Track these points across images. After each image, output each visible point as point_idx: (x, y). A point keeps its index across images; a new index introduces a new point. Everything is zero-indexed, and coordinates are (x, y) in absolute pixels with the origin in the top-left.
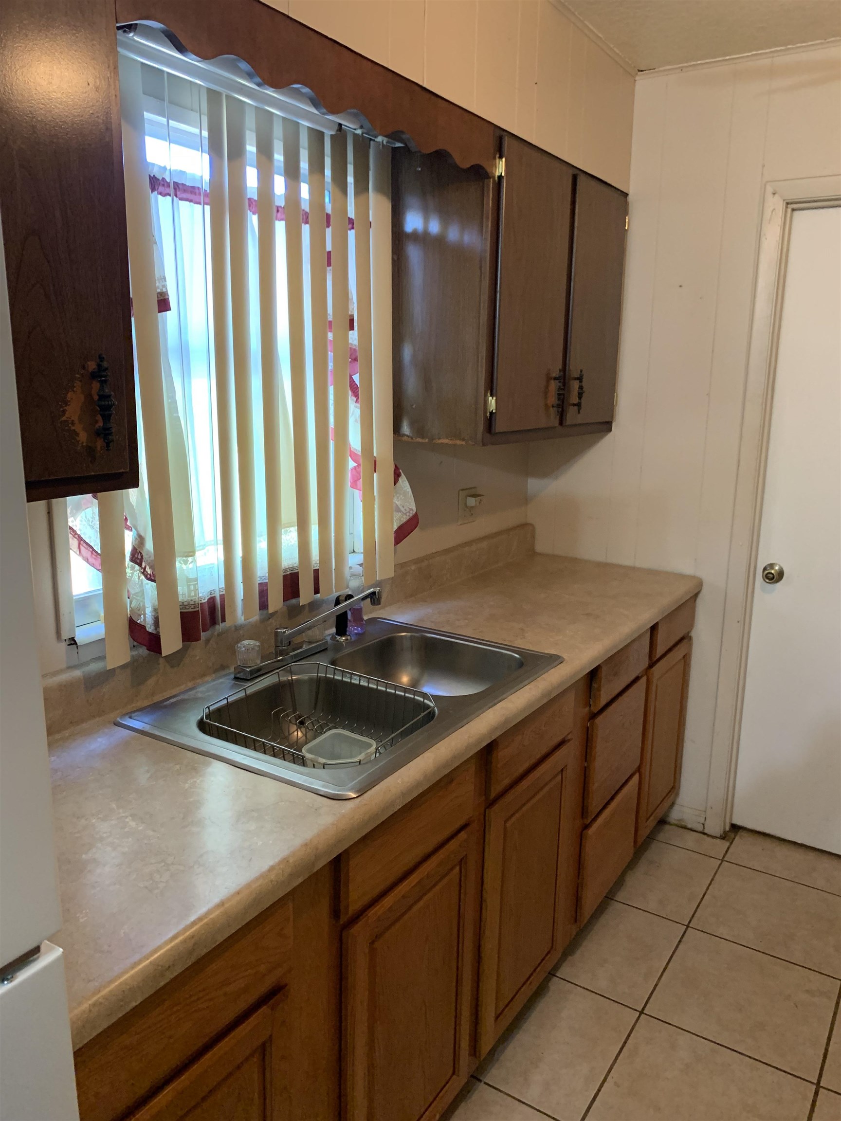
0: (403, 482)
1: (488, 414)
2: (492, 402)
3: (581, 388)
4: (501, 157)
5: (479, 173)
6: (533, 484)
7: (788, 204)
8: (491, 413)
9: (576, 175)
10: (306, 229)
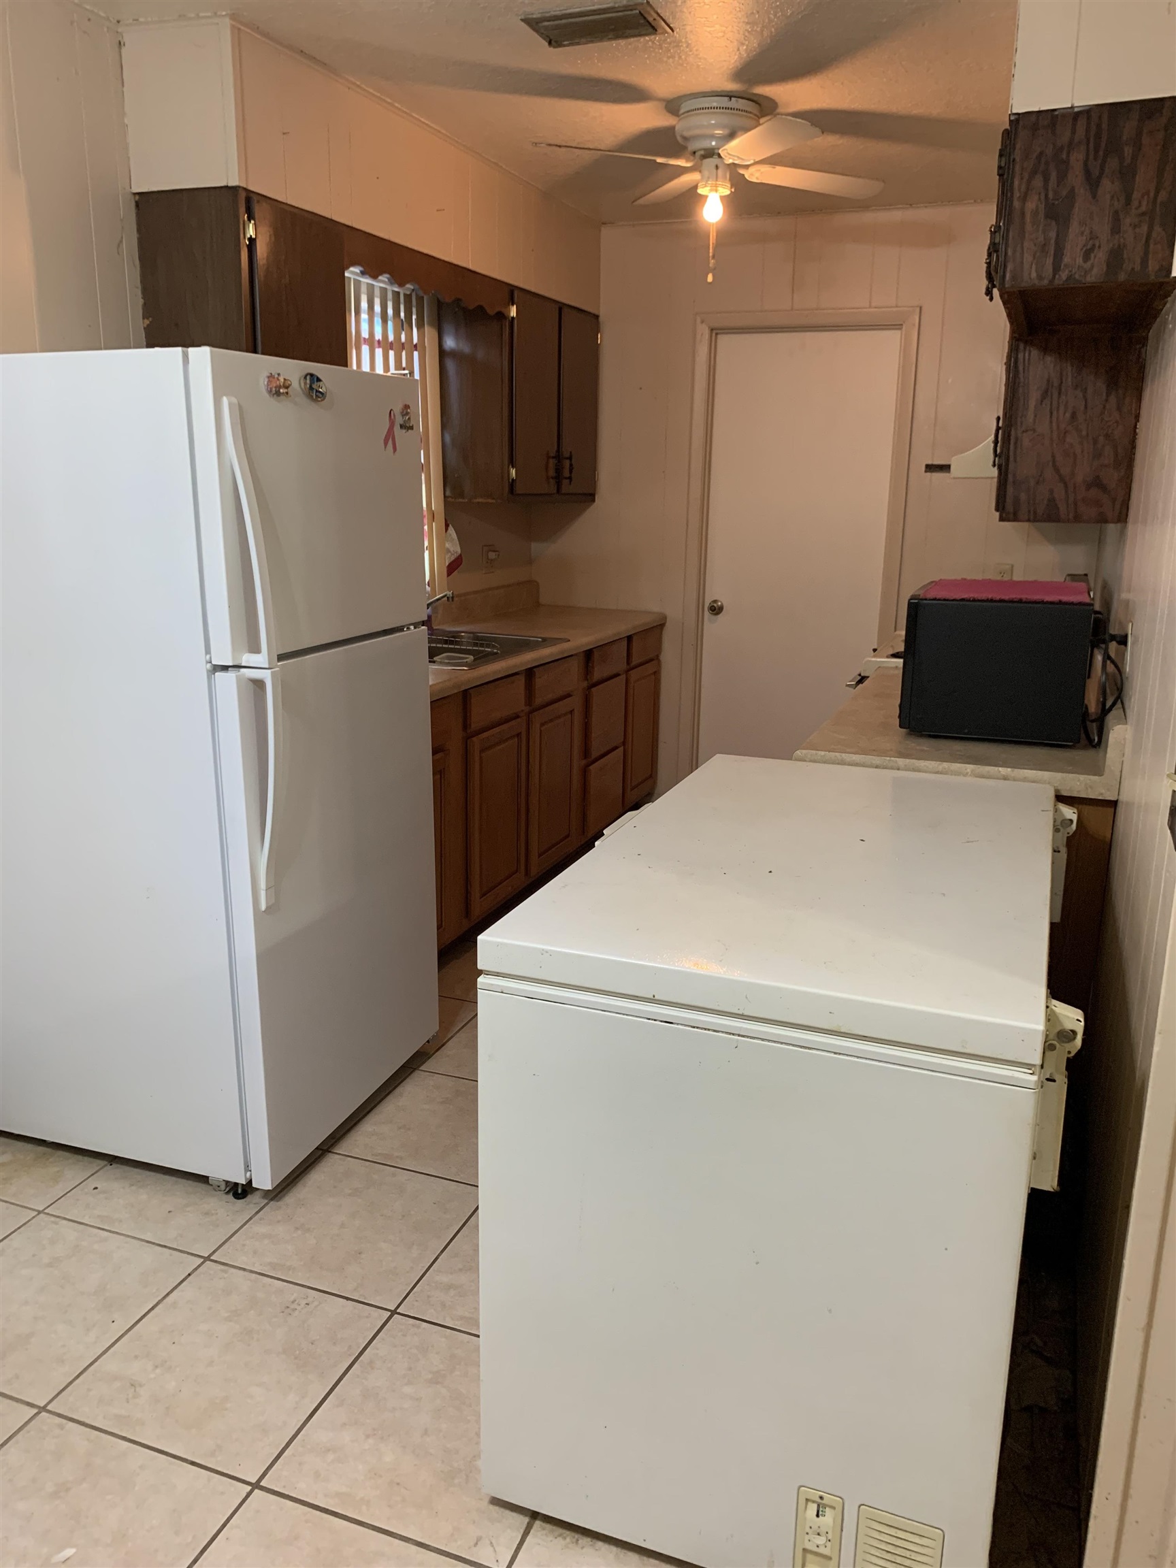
0: (451, 530)
1: (511, 480)
2: (513, 472)
3: (571, 465)
4: (513, 305)
5: (501, 316)
7: (712, 330)
8: (513, 479)
9: (561, 307)
10: (391, 353)
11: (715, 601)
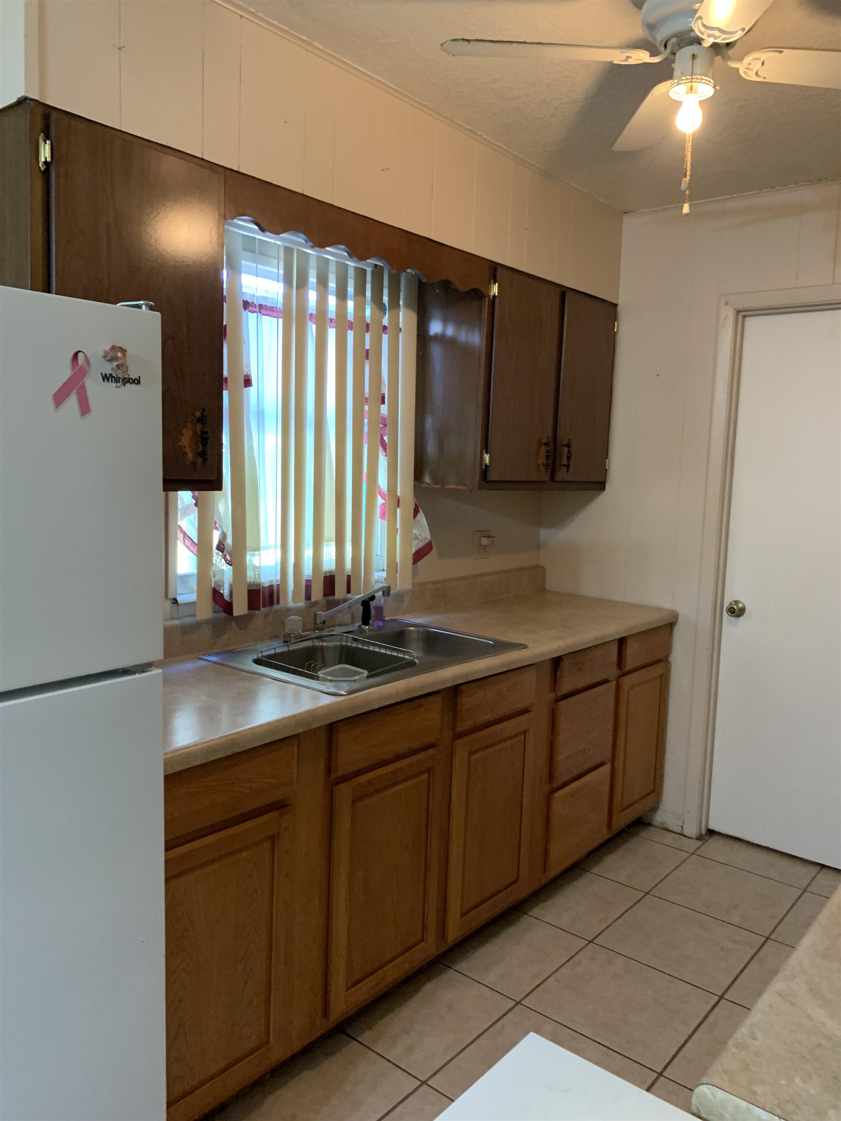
0: (421, 516)
1: (484, 467)
2: (487, 457)
3: (569, 452)
4: (495, 283)
5: (478, 295)
6: (544, 533)
7: (738, 312)
8: (486, 465)
9: (563, 292)
11: (737, 602)
